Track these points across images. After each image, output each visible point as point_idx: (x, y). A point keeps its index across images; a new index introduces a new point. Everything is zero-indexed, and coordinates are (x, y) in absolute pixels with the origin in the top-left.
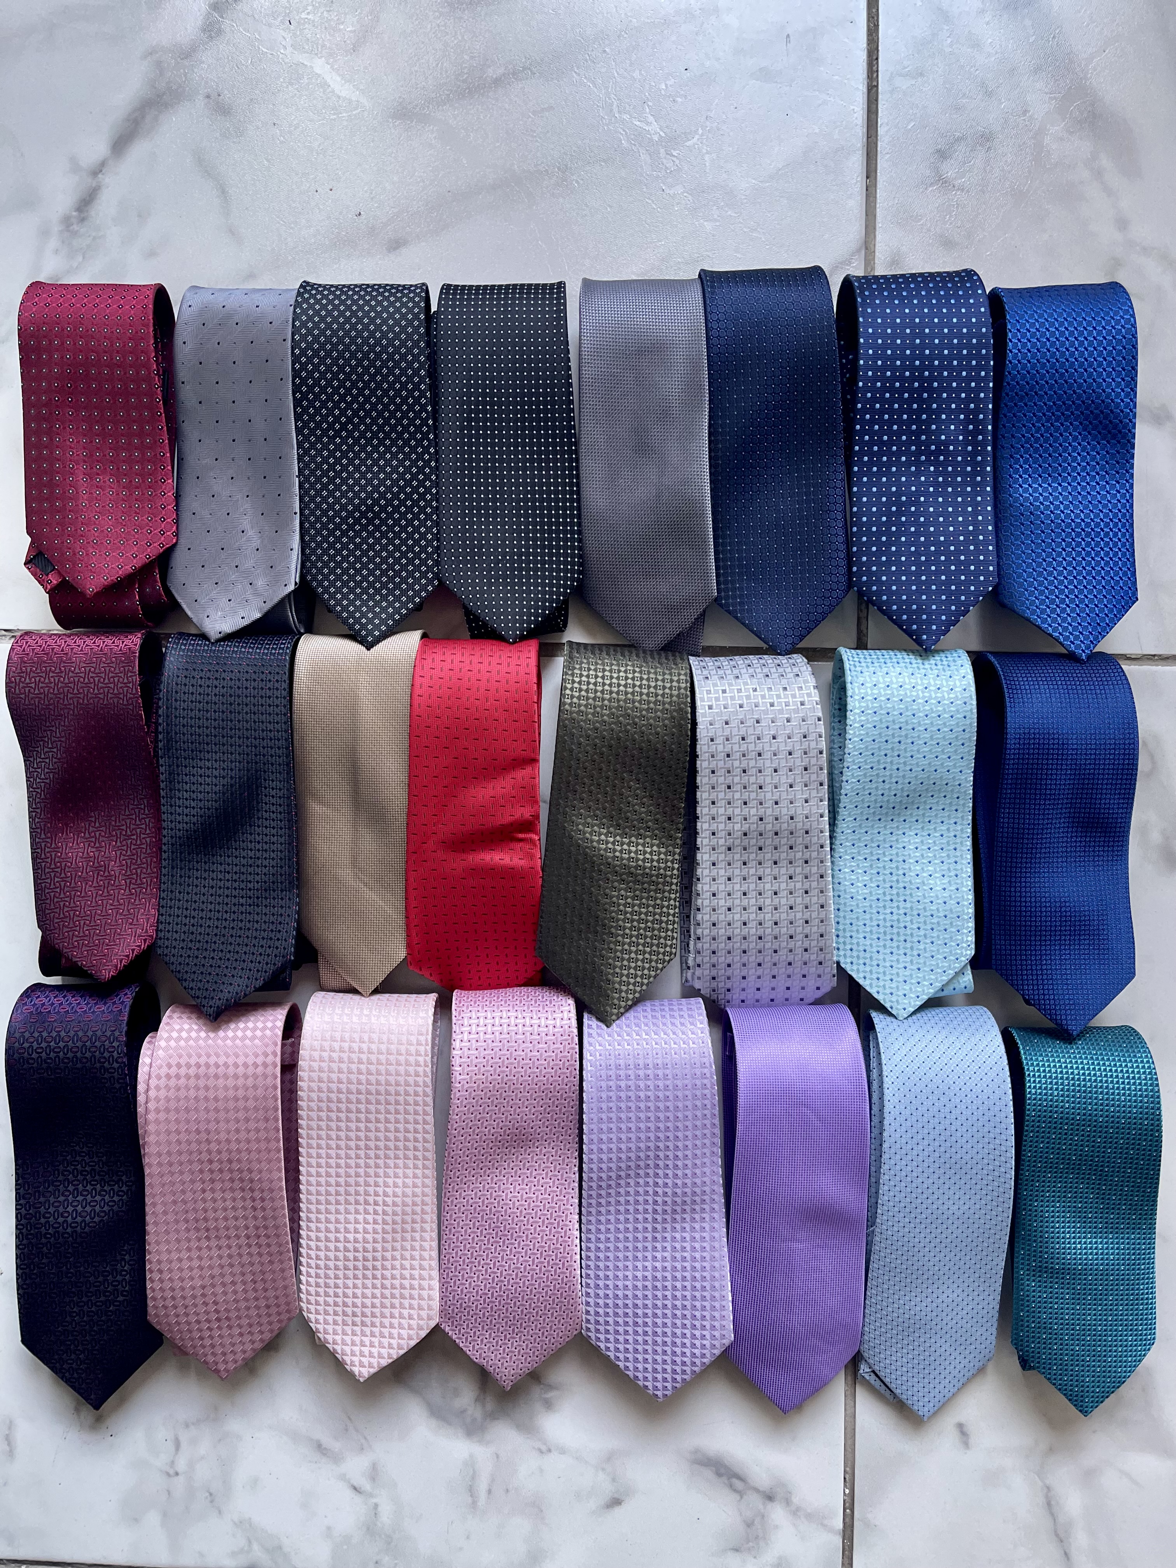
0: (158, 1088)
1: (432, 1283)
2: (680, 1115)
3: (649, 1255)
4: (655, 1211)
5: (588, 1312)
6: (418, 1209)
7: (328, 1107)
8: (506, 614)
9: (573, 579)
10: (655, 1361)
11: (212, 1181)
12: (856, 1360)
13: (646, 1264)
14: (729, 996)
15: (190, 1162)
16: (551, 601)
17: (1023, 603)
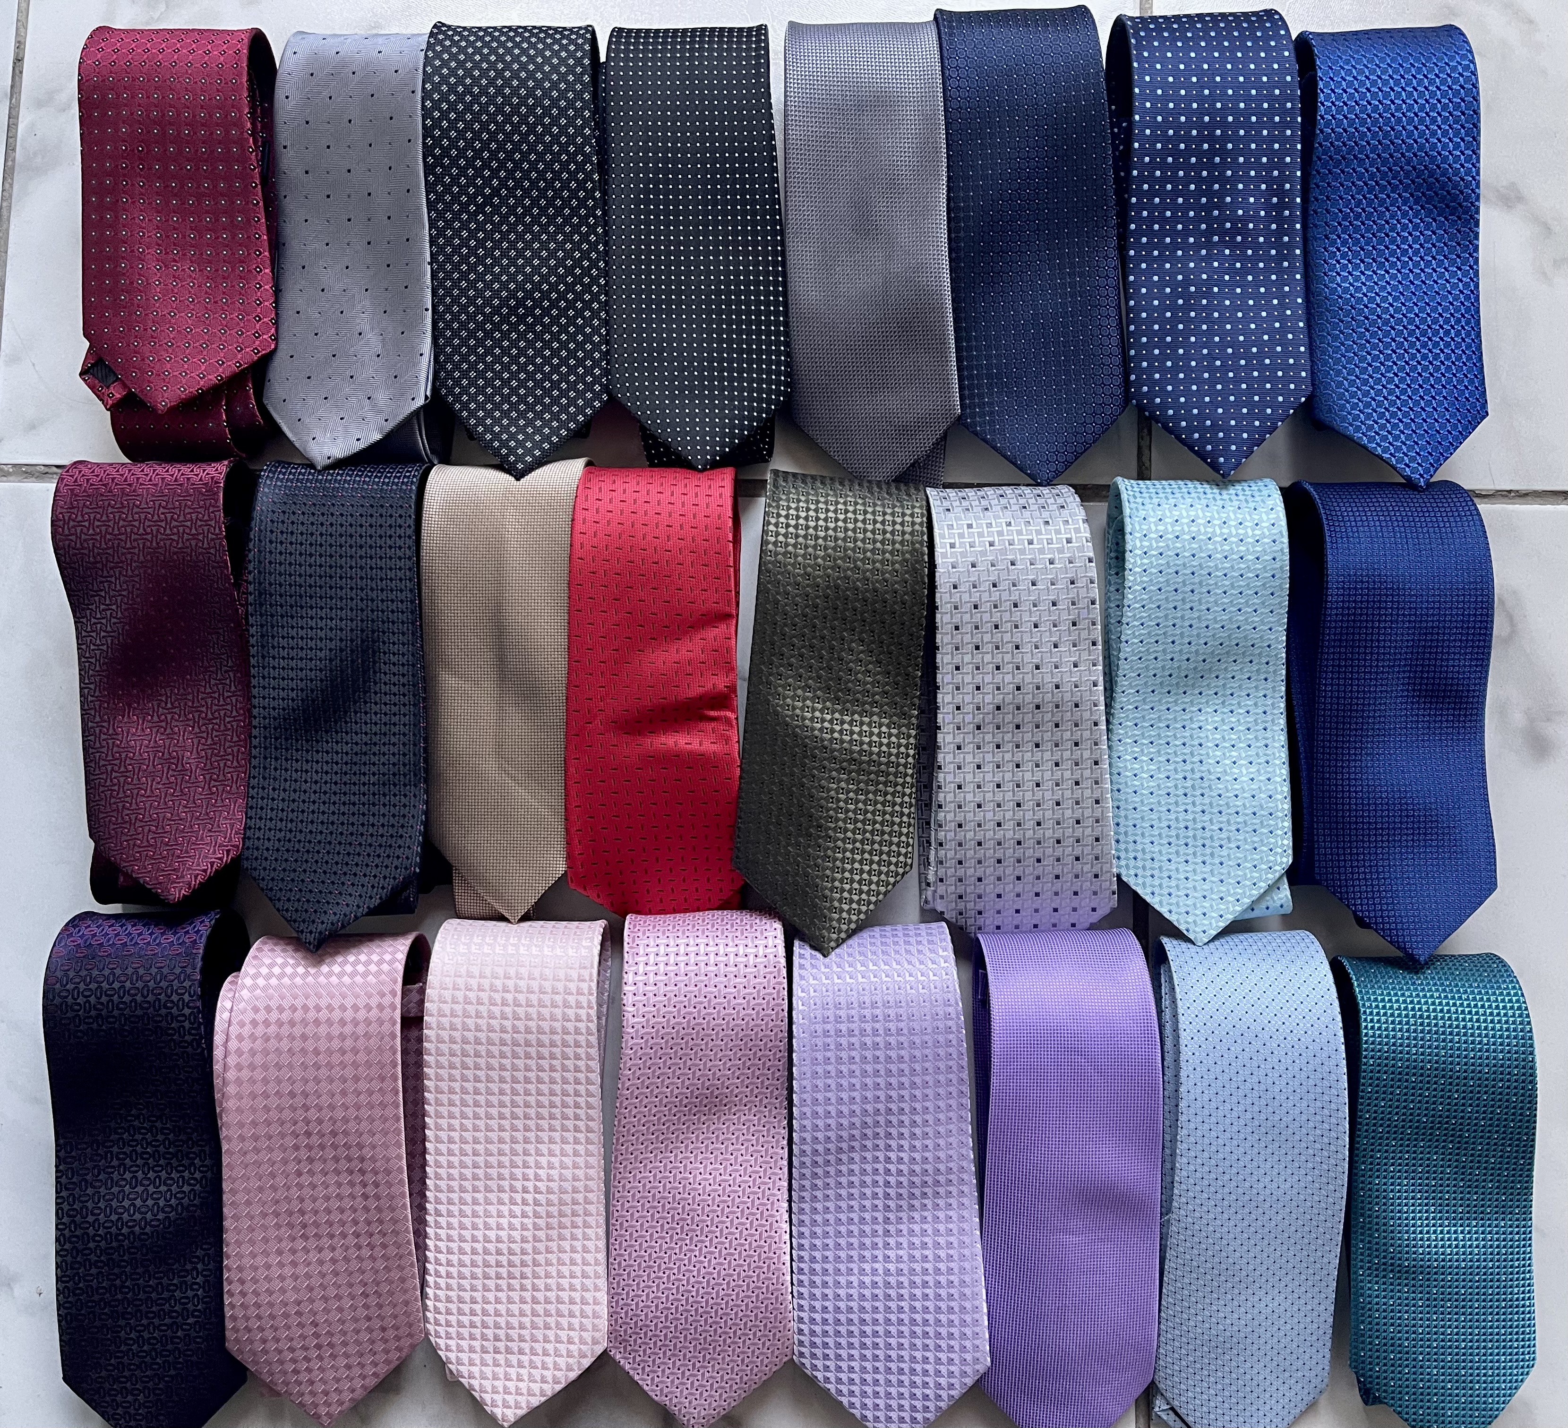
0: (240, 1038)
1: (598, 1295)
2: (917, 1067)
3: (879, 1254)
4: (887, 1196)
5: (801, 1332)
6: (580, 1197)
7: (463, 1062)
8: (694, 434)
9: (778, 393)
10: (888, 1395)
11: (310, 1160)
12: (1150, 1392)
13: (876, 1266)
14: (980, 921)
15: (282, 1135)
16: (751, 419)
17: (1344, 419)
